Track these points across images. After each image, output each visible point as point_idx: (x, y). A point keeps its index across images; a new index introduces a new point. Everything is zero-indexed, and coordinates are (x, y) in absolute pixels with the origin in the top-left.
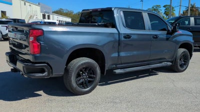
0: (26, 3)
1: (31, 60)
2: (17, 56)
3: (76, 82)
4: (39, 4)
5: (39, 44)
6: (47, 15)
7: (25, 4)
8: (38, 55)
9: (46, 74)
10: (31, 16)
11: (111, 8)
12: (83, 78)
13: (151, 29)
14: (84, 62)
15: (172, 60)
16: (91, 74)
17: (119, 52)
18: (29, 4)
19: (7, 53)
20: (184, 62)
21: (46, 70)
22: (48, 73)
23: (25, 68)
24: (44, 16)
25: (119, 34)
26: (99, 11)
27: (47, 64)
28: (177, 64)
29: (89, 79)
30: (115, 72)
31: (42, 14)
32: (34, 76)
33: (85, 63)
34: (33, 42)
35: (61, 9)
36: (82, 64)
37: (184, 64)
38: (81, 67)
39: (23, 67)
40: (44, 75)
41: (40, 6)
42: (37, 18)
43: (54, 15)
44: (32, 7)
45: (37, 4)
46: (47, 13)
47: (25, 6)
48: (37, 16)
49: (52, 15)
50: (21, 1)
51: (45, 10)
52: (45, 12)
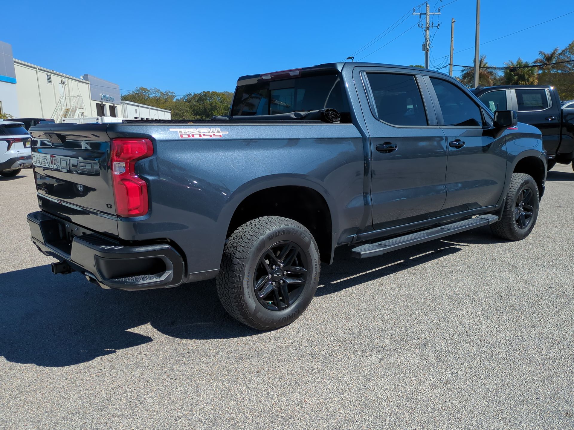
0: (53, 77)
1: (122, 236)
2: (68, 225)
3: (255, 292)
4: (86, 77)
5: (142, 182)
6: (107, 105)
7: (49, 80)
8: (141, 218)
9: (168, 274)
10: (68, 110)
11: (334, 65)
12: (273, 279)
13: (443, 121)
14: (275, 228)
15: (498, 206)
16: (294, 264)
17: (365, 195)
18: (59, 79)
19: (32, 216)
20: (525, 209)
21: (169, 262)
22: (175, 273)
23: (102, 262)
24: (101, 110)
25: (364, 139)
26: (295, 78)
27: (172, 243)
28: (510, 218)
29: (290, 281)
30: (359, 254)
31: (94, 104)
32: (133, 285)
33: (277, 234)
34: (123, 178)
35: (143, 89)
36: (271, 238)
37: (527, 217)
38: (268, 247)
39: (97, 258)
40: (163, 278)
41: (88, 84)
42: (82, 114)
43: (126, 104)
44: (67, 86)
45: (81, 77)
46: (108, 102)
47: (50, 85)
48: (83, 110)
49: (120, 106)
50: (38, 72)
51: (102, 94)
52: (102, 99)
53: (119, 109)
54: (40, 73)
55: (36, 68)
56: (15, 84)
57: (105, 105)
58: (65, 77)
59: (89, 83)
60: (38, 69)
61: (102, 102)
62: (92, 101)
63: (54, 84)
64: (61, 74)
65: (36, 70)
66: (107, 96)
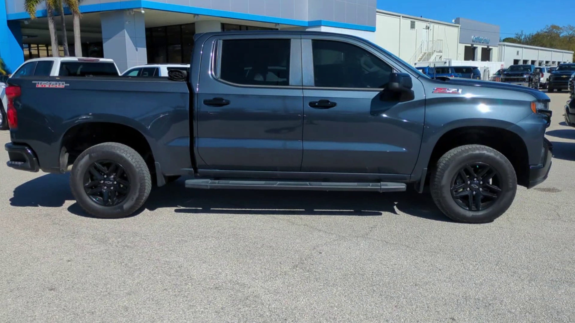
0: (417, 23)
4: (457, 21)
6: (480, 48)
7: (413, 26)
17: (193, 138)
18: (424, 24)
21: (26, 157)
22: (30, 164)
24: (470, 53)
31: (462, 47)
37: (488, 199)
41: (458, 27)
42: (440, 57)
43: (504, 45)
44: (432, 30)
45: (453, 21)
46: (481, 44)
47: (413, 31)
48: (441, 53)
49: (497, 48)
50: (401, 20)
51: (474, 37)
52: (473, 41)
53: (495, 52)
54: (403, 21)
55: (400, 16)
56: (374, 32)
57: (476, 47)
58: (431, 22)
59: (460, 26)
60: (401, 17)
61: (472, 45)
62: (460, 44)
63: (417, 30)
64: (427, 19)
65: (399, 17)
66: (481, 38)
